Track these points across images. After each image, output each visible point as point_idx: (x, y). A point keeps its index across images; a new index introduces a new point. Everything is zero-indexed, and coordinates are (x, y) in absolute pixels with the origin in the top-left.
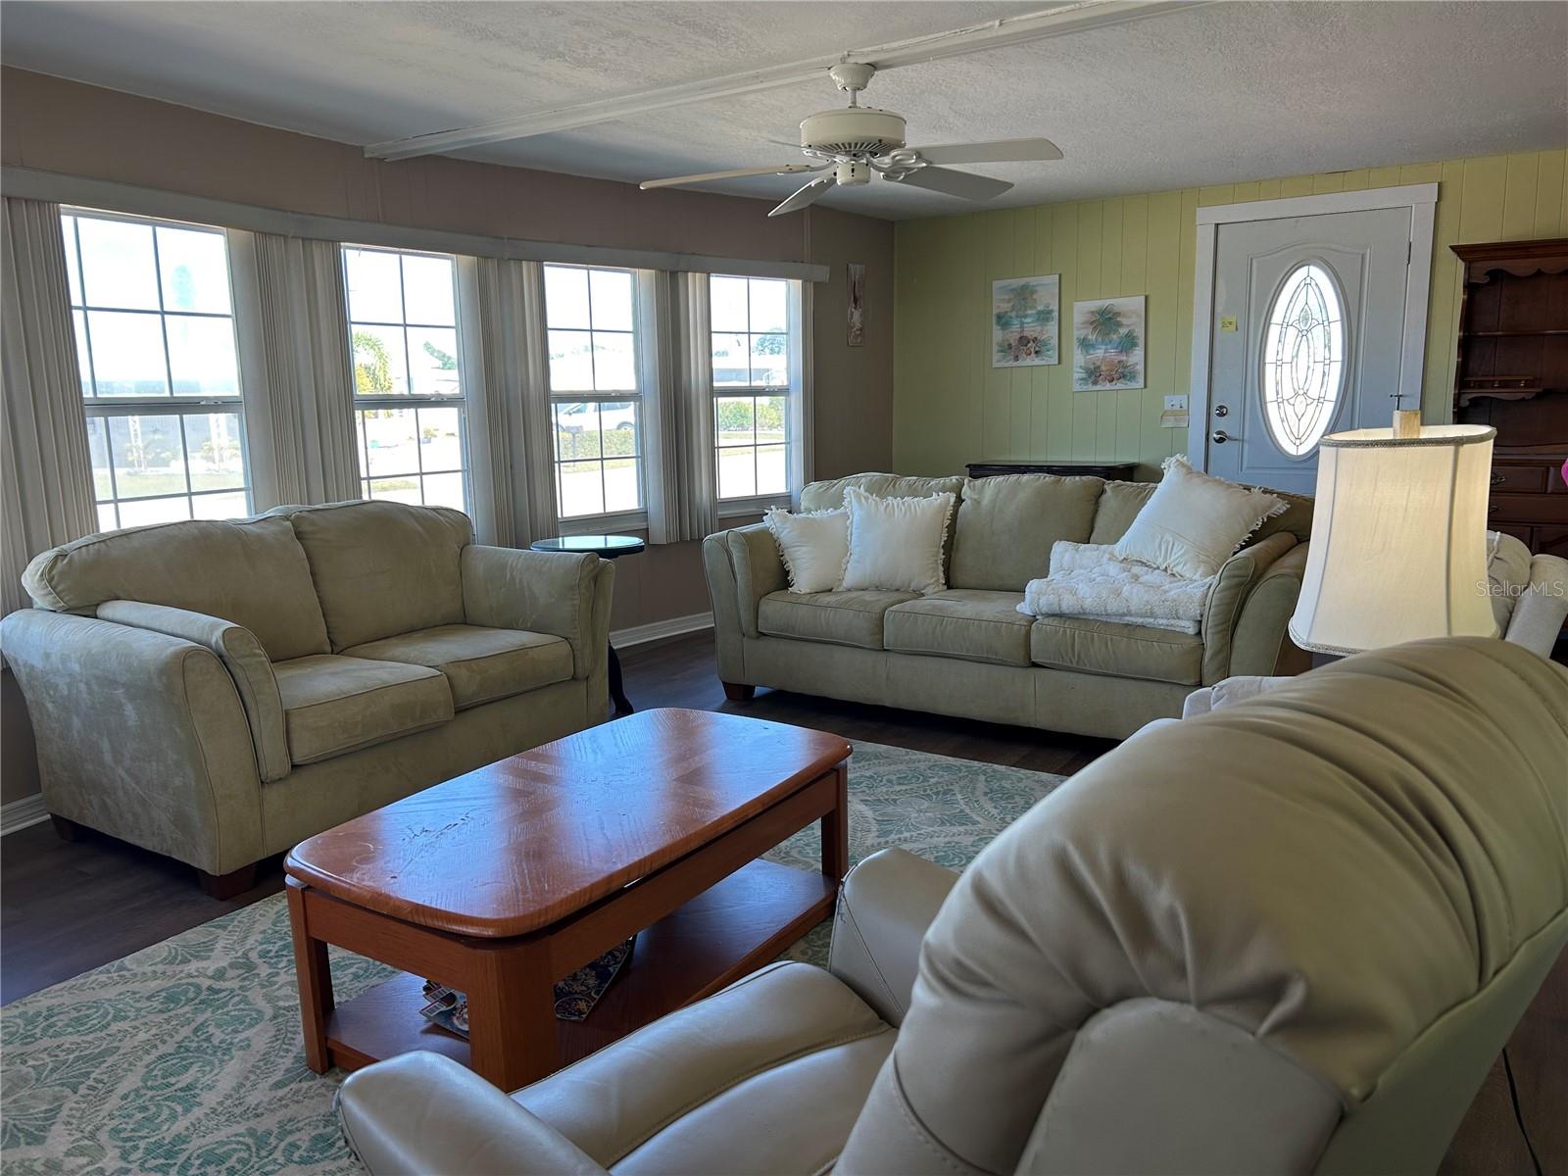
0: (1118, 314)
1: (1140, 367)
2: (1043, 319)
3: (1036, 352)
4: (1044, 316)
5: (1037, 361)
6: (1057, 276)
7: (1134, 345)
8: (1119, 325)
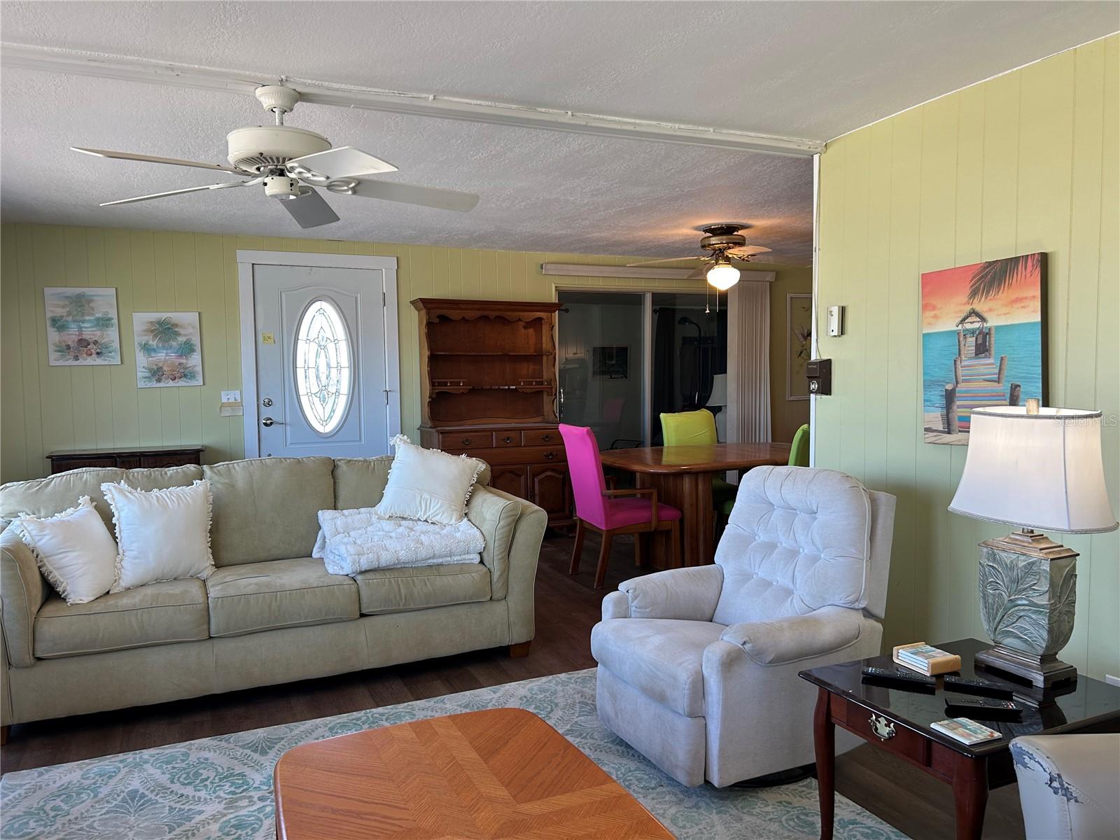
0: (176, 325)
1: (199, 369)
2: (103, 325)
3: (98, 353)
4: (104, 323)
5: (99, 361)
6: (114, 289)
7: (192, 350)
8: (178, 334)
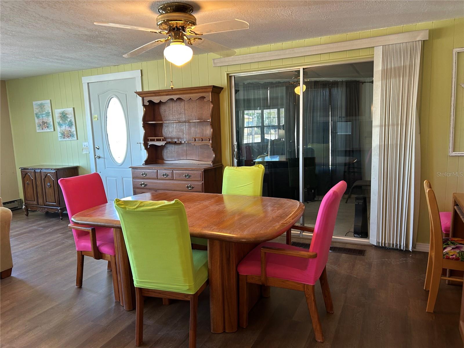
0: (66, 114)
1: (75, 133)
3: (47, 127)
4: (47, 114)
5: (48, 130)
6: (49, 100)
7: (72, 125)
8: (67, 118)
